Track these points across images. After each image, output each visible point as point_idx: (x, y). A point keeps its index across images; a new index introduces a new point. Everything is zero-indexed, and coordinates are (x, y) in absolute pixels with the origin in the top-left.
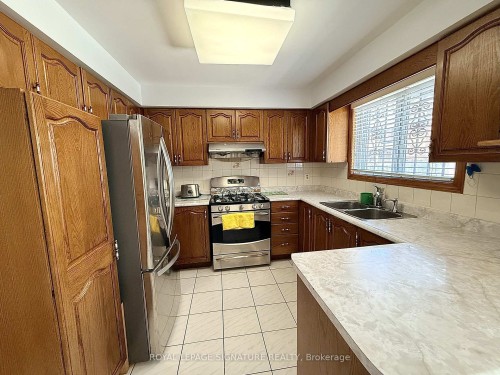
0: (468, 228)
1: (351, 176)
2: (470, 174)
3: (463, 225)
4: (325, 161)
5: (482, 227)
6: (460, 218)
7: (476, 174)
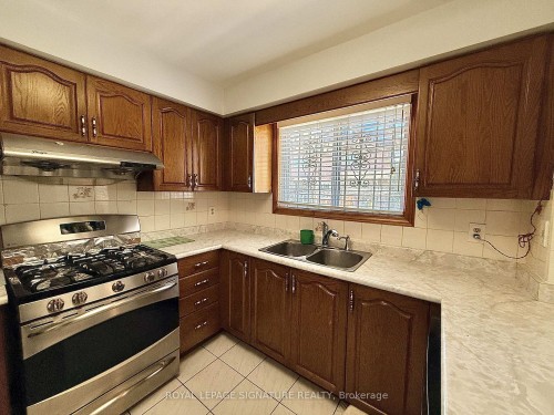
0: (423, 260)
1: (276, 210)
2: (420, 208)
3: (417, 258)
4: (251, 190)
5: (435, 258)
6: (415, 251)
7: (425, 208)
